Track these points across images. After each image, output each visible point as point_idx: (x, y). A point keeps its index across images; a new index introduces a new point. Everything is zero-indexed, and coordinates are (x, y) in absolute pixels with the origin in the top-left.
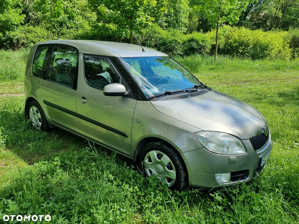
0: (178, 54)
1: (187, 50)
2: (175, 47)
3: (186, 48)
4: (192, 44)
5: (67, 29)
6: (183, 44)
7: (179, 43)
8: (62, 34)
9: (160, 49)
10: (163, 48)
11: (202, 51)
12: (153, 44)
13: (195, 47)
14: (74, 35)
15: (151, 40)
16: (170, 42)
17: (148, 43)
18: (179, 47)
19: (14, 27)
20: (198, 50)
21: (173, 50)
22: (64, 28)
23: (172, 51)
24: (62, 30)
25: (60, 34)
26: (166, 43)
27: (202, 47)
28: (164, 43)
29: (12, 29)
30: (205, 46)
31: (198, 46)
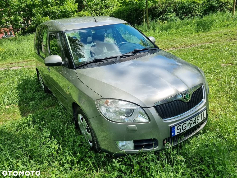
0: (197, 15)
1: (207, 10)
2: (194, 9)
3: (205, 8)
4: (212, 3)
5: (106, 9)
6: (203, 4)
7: (198, 4)
8: (102, 14)
9: (179, 12)
10: (182, 11)
11: (223, 8)
12: (172, 9)
13: (215, 5)
14: (110, 13)
15: (171, 6)
16: (189, 5)
17: (168, 9)
18: (198, 7)
19: (72, 14)
20: (219, 8)
21: (192, 11)
22: (103, 8)
23: (191, 13)
24: (102, 10)
25: (101, 14)
26: (185, 7)
27: (223, 3)
28: (183, 6)
29: (70, 16)
30: (226, 2)
31: (219, 3)
